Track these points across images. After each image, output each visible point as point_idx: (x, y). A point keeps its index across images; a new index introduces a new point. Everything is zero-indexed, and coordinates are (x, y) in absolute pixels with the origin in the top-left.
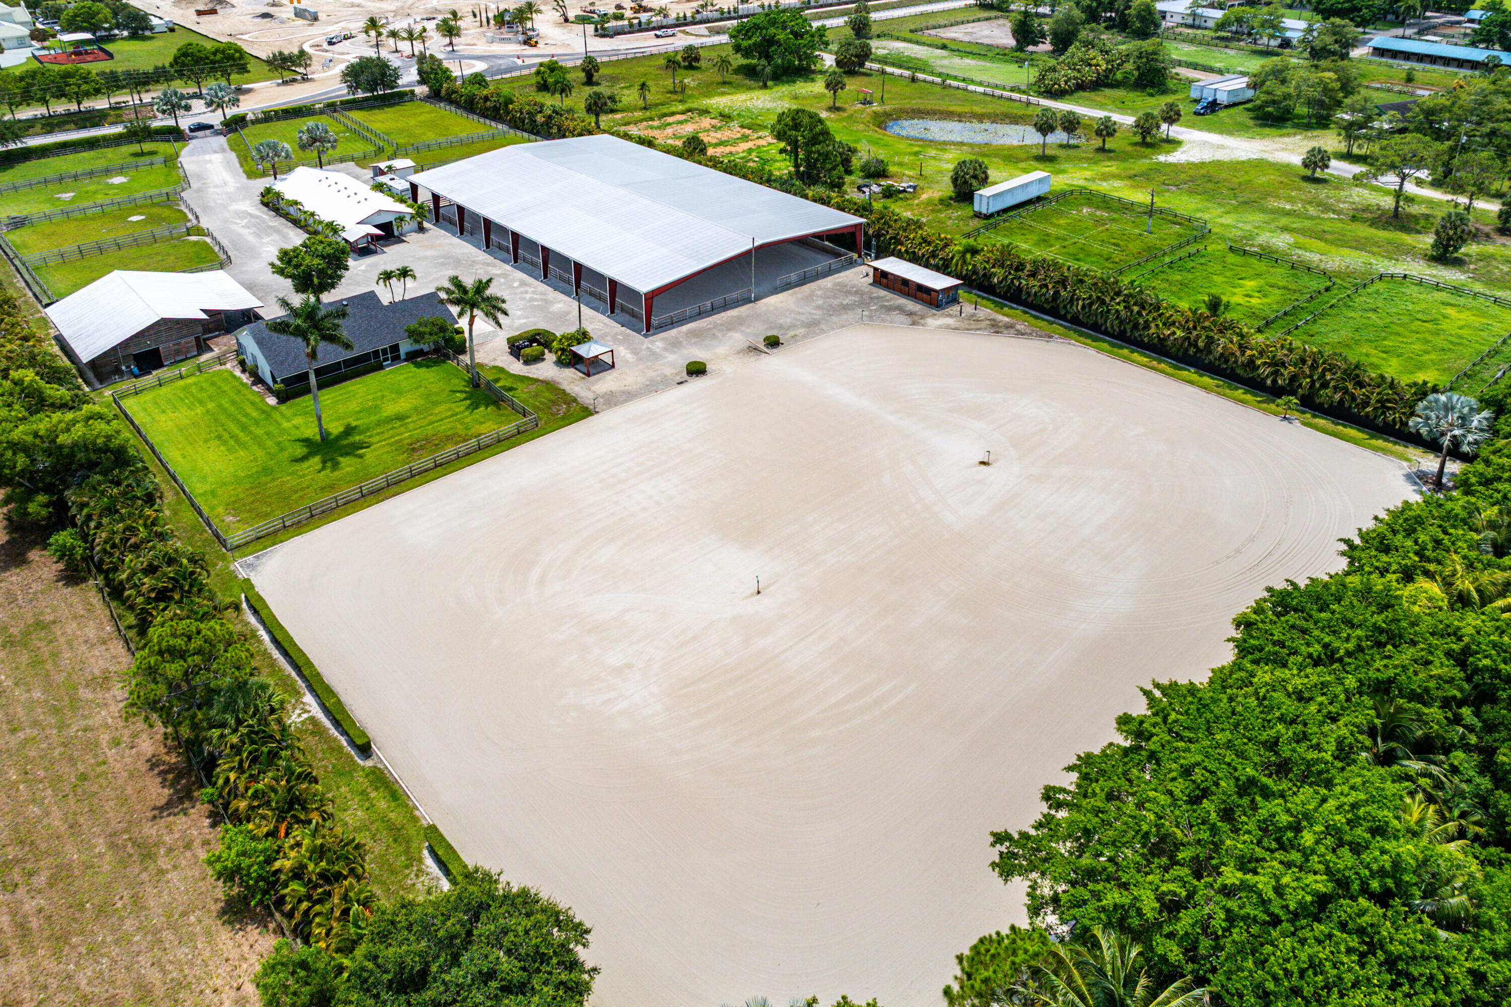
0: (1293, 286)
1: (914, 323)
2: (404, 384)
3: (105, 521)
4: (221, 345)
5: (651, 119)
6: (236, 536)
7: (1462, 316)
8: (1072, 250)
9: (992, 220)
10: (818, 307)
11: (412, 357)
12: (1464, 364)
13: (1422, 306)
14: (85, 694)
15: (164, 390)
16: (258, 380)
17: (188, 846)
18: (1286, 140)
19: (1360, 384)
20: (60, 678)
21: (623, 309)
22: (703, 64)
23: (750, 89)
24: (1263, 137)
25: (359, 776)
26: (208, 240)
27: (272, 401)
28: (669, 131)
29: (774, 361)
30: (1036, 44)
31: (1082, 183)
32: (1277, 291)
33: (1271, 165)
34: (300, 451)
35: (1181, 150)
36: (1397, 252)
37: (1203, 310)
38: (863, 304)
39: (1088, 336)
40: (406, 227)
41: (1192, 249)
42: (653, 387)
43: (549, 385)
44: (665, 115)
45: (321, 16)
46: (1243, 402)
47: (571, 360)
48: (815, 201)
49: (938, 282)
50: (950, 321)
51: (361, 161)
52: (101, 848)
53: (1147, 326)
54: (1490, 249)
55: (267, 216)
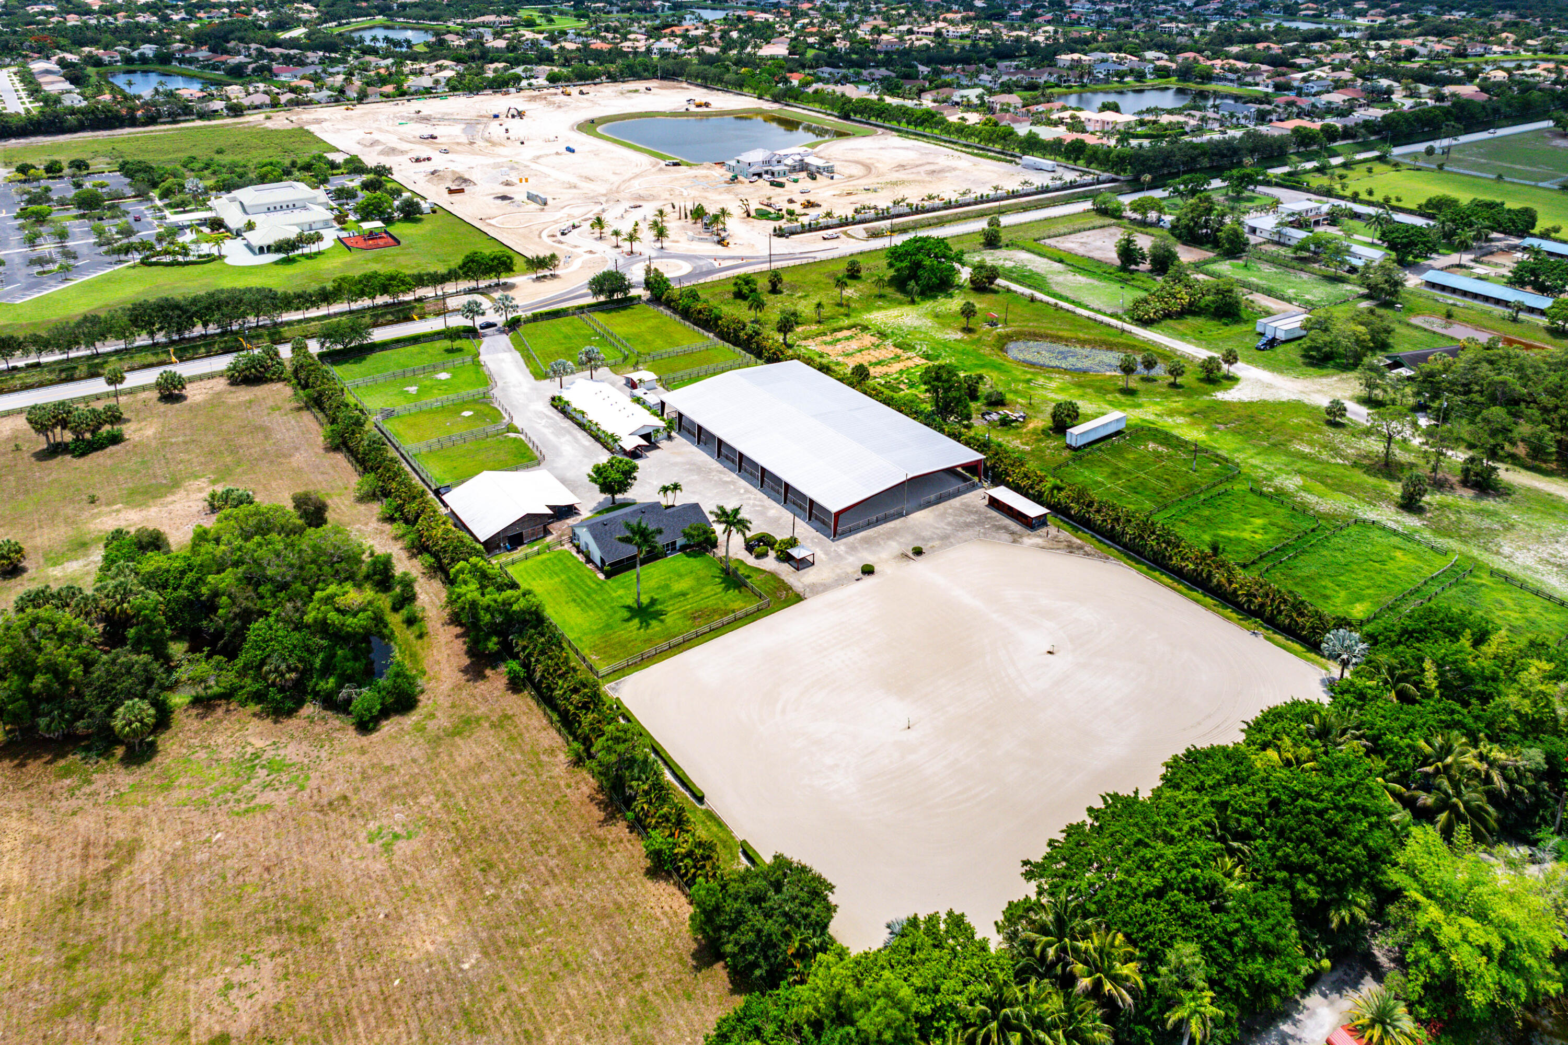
0: (1290, 526)
1: (1014, 541)
2: (682, 570)
3: (542, 658)
4: (559, 528)
5: (825, 334)
6: (603, 669)
7: (1405, 559)
8: (1133, 484)
9: (1079, 453)
10: (949, 524)
11: (683, 548)
12: (1389, 599)
13: (1378, 549)
14: (544, 758)
15: (529, 563)
16: (589, 560)
17: (621, 841)
18: (1324, 380)
19: (1301, 614)
20: (528, 748)
21: (817, 518)
22: (863, 273)
23: (901, 303)
24: (1305, 376)
25: (700, 813)
26: (522, 437)
27: (601, 576)
28: (839, 347)
29: (919, 566)
30: (1137, 264)
31: (1152, 418)
32: (1276, 530)
33: (1305, 406)
34: (627, 614)
35: (1237, 387)
36: (1379, 497)
37: (1208, 550)
38: (980, 523)
39: (1133, 559)
40: (660, 436)
41: (1221, 488)
42: (840, 581)
43: (773, 575)
44: (835, 330)
45: (550, 202)
46: (1228, 618)
47: (786, 558)
48: (949, 436)
49: (1033, 510)
50: (1039, 541)
51: (615, 367)
52: (578, 838)
53: (1170, 558)
54: (1449, 499)
55: (557, 417)
